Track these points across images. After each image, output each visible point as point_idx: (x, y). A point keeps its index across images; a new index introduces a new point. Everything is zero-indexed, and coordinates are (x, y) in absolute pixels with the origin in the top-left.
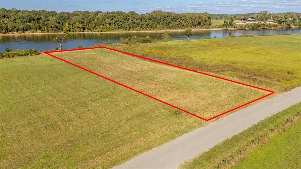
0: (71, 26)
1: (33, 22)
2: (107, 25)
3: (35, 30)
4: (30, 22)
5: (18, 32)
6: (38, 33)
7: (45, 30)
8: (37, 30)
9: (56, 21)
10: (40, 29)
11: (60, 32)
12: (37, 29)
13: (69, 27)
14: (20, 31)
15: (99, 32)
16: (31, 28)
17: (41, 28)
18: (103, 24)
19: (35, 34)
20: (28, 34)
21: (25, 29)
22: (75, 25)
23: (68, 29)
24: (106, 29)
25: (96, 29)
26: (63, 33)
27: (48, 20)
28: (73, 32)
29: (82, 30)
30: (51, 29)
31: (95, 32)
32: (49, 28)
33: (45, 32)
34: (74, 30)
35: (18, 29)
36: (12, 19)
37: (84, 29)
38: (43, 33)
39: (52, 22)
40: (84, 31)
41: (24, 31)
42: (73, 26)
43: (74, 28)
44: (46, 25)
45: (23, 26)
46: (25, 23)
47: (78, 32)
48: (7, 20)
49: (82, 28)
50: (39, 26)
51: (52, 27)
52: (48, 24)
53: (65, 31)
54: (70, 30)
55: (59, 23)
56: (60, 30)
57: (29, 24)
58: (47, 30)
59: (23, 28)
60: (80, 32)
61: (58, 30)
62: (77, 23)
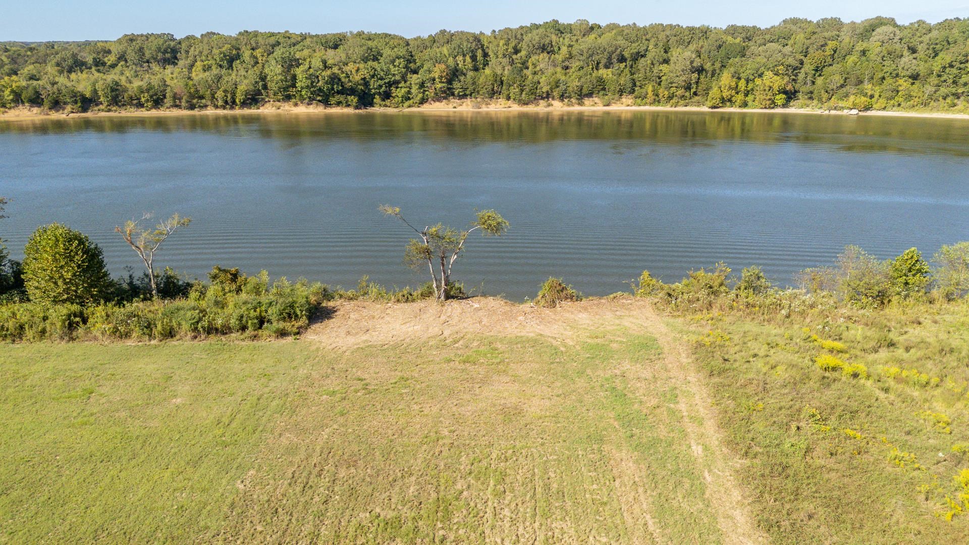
0: (742, 84)
1: (616, 66)
2: (901, 82)
3: (617, 96)
4: (607, 67)
5: (563, 100)
6: (625, 107)
7: (645, 96)
8: (621, 95)
9: (692, 62)
10: (632, 91)
11: (699, 104)
12: (621, 92)
13: (730, 88)
14: (570, 97)
15: (854, 112)
16: (604, 89)
17: (636, 89)
18: (883, 78)
19: (615, 108)
20: (593, 107)
21: (585, 91)
22: (758, 81)
23: (726, 94)
24: (892, 98)
25: (841, 99)
26: (705, 109)
27: (666, 61)
28: (745, 105)
29: (780, 98)
30: (666, 93)
31: (833, 112)
32: (660, 91)
33: (645, 104)
34: (750, 98)
35: (565, 90)
36: (559, 57)
37: (791, 96)
38: (640, 105)
39: (677, 68)
40: (791, 104)
41: (582, 99)
42: (747, 83)
43: (752, 90)
44: (654, 78)
45: (583, 80)
46: (593, 69)
47: (761, 106)
48: (547, 59)
49: (785, 92)
50: (634, 80)
51: (674, 85)
52: (661, 74)
53: (714, 101)
54: (733, 99)
55: (700, 70)
56: (697, 98)
57: (603, 72)
58: (654, 97)
59: (581, 90)
60: (773, 108)
61: (690, 98)
62: (766, 73)
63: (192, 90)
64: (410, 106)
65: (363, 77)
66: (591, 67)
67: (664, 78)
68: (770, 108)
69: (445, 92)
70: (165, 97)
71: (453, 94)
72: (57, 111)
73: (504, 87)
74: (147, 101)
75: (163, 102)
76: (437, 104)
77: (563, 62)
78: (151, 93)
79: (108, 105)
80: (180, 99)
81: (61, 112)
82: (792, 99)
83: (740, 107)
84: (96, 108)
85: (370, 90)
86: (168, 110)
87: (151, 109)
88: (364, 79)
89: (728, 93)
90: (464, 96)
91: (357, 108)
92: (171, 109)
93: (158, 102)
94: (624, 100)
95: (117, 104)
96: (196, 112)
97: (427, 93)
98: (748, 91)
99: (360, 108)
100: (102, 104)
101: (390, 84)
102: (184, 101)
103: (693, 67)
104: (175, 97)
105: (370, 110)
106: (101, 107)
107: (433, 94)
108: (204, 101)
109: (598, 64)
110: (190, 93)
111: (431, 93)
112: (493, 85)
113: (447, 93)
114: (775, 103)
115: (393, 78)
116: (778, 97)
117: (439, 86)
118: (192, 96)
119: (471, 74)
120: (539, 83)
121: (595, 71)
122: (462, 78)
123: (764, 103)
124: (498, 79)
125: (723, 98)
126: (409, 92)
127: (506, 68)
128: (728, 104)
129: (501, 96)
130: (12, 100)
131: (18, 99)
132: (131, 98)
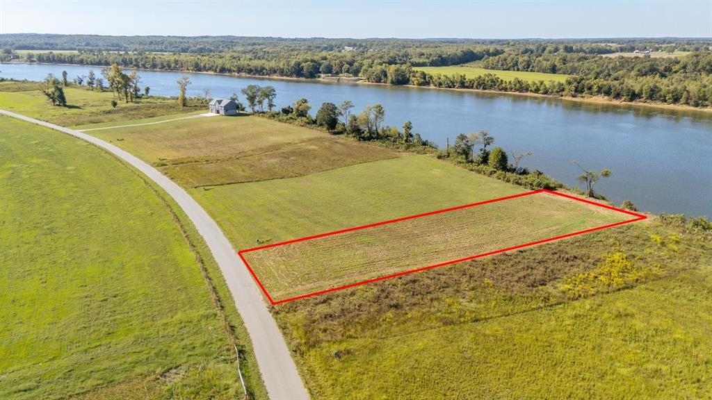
63: (701, 95)
70: (682, 97)
75: (679, 100)
78: (674, 94)
79: (646, 99)
81: (618, 100)
84: (638, 100)
86: (681, 105)
87: (670, 104)
93: (676, 100)
95: (651, 99)
96: (698, 109)
100: (642, 98)
102: (693, 100)
104: (688, 98)
108: (706, 102)
118: (700, 98)
130: (597, 92)
131: (599, 91)
132: (661, 96)
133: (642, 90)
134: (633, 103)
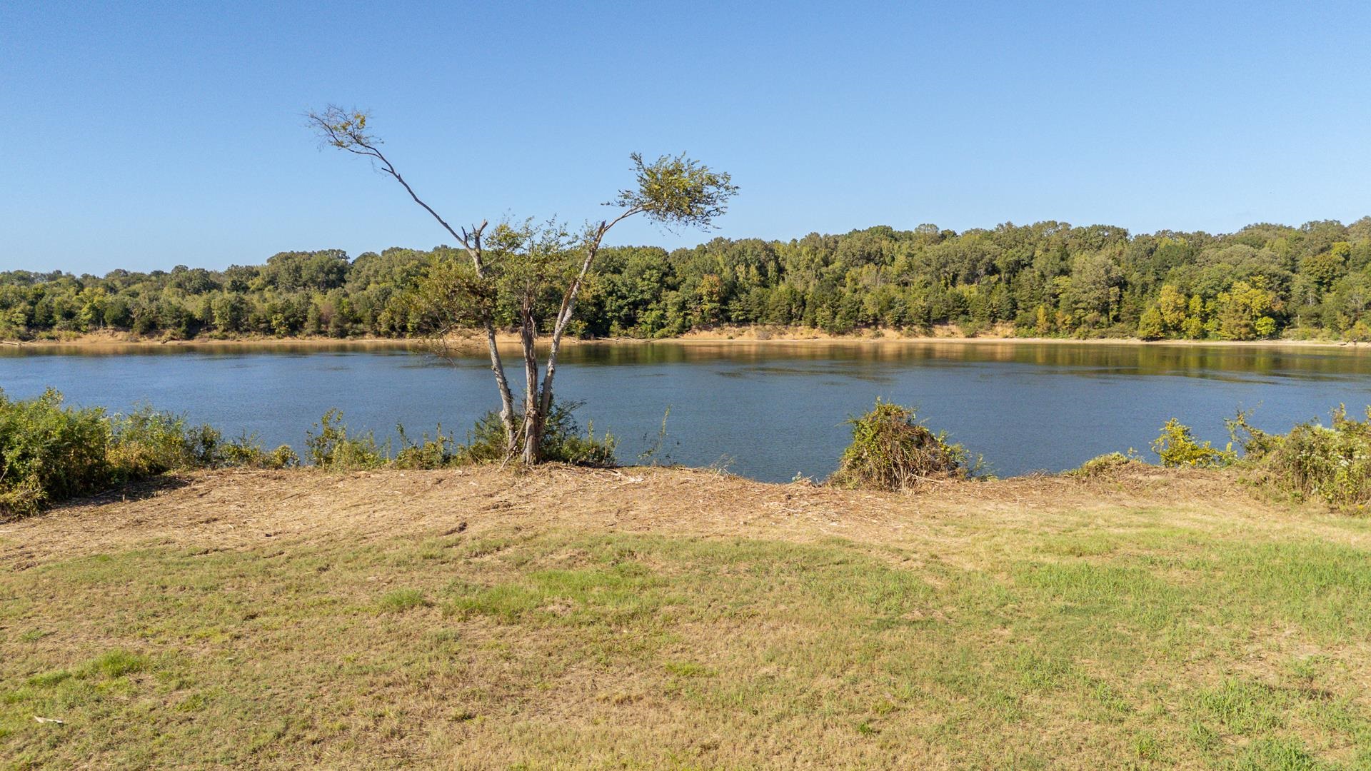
0: (1196, 303)
1: (985, 279)
3: (987, 322)
4: (968, 281)
5: (899, 329)
6: (1001, 338)
7: (1034, 323)
8: (994, 322)
9: (1108, 272)
10: (1012, 316)
11: (1123, 334)
12: (994, 318)
13: (1176, 308)
14: (911, 323)
16: (965, 313)
17: (1018, 312)
19: (984, 340)
20: (950, 338)
21: (934, 315)
22: (1223, 297)
23: (1170, 317)
26: (1135, 342)
27: (1065, 272)
28: (1204, 335)
29: (1265, 324)
30: (1068, 317)
31: (1362, 345)
32: (1059, 314)
33: (1035, 335)
34: (1211, 325)
35: (903, 313)
36: (894, 270)
37: (1283, 321)
38: (1025, 337)
39: (1083, 279)
40: (1284, 334)
41: (931, 326)
42: (1204, 302)
43: (1214, 312)
44: (1046, 297)
45: (931, 299)
46: (946, 285)
47: (1234, 336)
48: (875, 271)
49: (1271, 314)
50: (1014, 299)
51: (1080, 305)
52: (1058, 291)
53: (1150, 329)
54: (1183, 325)
55: (1122, 284)
56: (1119, 325)
57: (962, 288)
58: (1048, 324)
59: (929, 312)
60: (1253, 339)
61: (1109, 326)
62: (1236, 284)
63: (345, 311)
64: (663, 336)
65: (595, 293)
66: (943, 282)
67: (1061, 296)
68: (1247, 339)
69: (715, 316)
70: (305, 318)
71: (729, 319)
72: (152, 337)
73: (807, 309)
74: (280, 324)
75: (302, 327)
76: (705, 333)
77: (898, 276)
78: (287, 314)
79: (224, 331)
80: (327, 323)
81: (156, 338)
82: (1284, 325)
83: (1195, 338)
84: (207, 335)
85: (605, 313)
86: (308, 338)
87: (284, 336)
88: (597, 297)
89: (1173, 316)
90: (746, 322)
91: (583, 337)
92: (313, 337)
93: (294, 327)
94: (999, 329)
95: (237, 329)
96: (347, 341)
97: (689, 317)
98: (1207, 315)
99: (589, 338)
100: (216, 328)
101: (635, 305)
102: (332, 324)
103: (1110, 279)
104: (321, 320)
105: (603, 341)
106: (215, 332)
107: (698, 319)
108: (361, 326)
109: (955, 277)
110: (342, 314)
111: (695, 318)
112: (790, 305)
113: (721, 318)
114: (1255, 332)
115: (640, 297)
116: (1259, 322)
117: (707, 307)
118: (345, 319)
119: (755, 291)
120: (862, 302)
121: (951, 288)
122: (743, 296)
123: (1236, 332)
124: (798, 297)
125: (1165, 326)
126: (663, 316)
127: (811, 284)
128: (1174, 334)
129: (803, 322)
130: (91, 321)
131: (98, 319)
132: (258, 321)
133: (209, 310)
134: (195, 342)
